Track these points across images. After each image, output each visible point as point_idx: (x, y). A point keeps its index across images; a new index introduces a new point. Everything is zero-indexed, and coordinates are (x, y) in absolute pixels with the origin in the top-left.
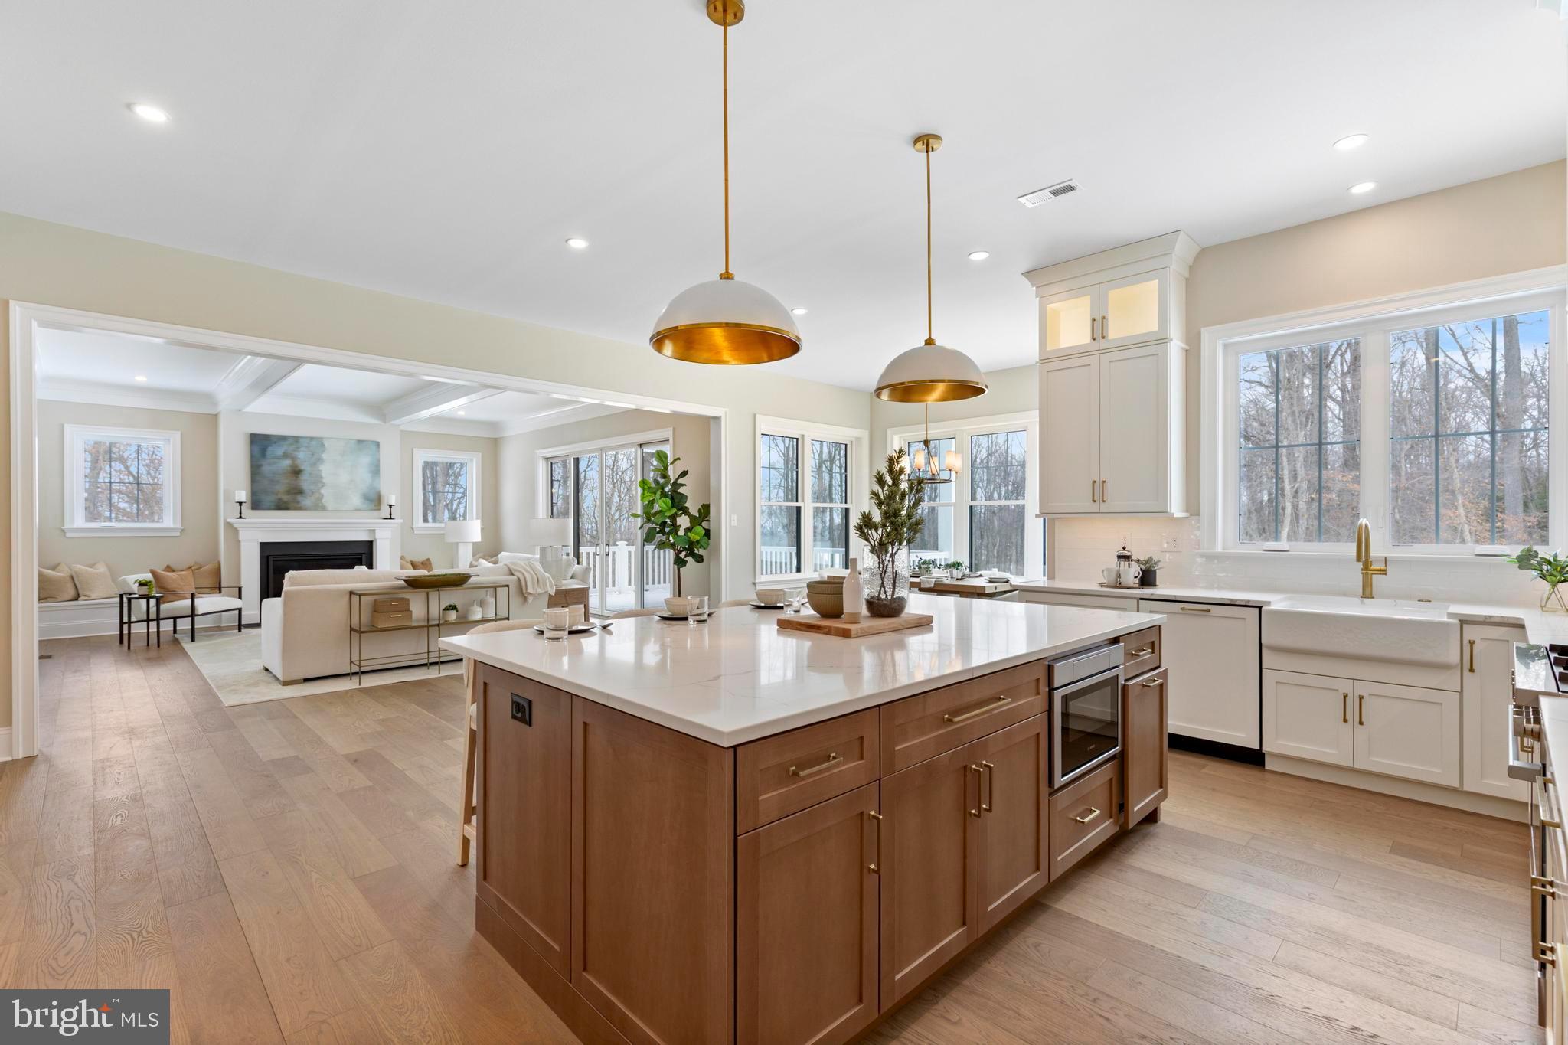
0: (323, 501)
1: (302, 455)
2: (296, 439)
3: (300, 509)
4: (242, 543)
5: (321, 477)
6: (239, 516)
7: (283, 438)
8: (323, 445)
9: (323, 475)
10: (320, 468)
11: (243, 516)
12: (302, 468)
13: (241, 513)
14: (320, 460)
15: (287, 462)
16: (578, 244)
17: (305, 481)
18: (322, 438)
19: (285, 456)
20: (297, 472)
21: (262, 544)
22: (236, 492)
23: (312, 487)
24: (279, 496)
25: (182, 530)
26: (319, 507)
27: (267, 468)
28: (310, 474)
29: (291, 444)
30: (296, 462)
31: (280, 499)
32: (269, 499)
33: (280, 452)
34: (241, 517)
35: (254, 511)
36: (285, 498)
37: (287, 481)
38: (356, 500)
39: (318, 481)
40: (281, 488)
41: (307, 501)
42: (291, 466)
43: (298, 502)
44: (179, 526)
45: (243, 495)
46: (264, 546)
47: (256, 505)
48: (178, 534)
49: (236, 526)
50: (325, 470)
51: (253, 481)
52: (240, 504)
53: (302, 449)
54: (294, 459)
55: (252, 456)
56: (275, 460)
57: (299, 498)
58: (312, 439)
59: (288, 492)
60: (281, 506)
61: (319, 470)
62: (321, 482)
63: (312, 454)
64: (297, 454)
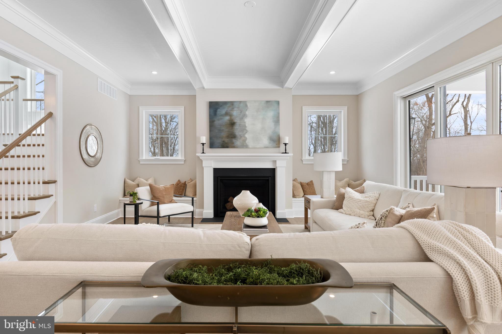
0: (247, 142)
1: (235, 113)
2: (232, 103)
3: (234, 147)
4: (204, 168)
5: (246, 127)
6: (202, 152)
7: (225, 103)
8: (247, 106)
9: (247, 125)
10: (245, 121)
11: (204, 152)
12: (235, 121)
13: (203, 150)
14: (245, 116)
15: (227, 118)
17: (237, 130)
18: (246, 101)
19: (227, 114)
20: (232, 124)
21: (214, 169)
22: (201, 137)
23: (240, 133)
24: (223, 140)
25: (185, 160)
26: (244, 146)
27: (217, 123)
28: (240, 125)
29: (229, 107)
30: (232, 118)
31: (224, 141)
32: (218, 141)
33: (223, 112)
34: (203, 153)
35: (210, 149)
36: (226, 140)
37: (227, 130)
38: (265, 141)
39: (244, 129)
40: (224, 134)
41: (238, 142)
42: (229, 120)
43: (233, 143)
44: (183, 158)
45: (204, 139)
47: (212, 146)
48: (183, 163)
49: (201, 158)
50: (248, 121)
51: (211, 131)
52: (203, 144)
53: (235, 109)
54: (231, 115)
55: (210, 115)
56: (222, 117)
57: (234, 140)
58: (240, 102)
59: (228, 137)
60: (224, 146)
61: (245, 122)
62: (246, 130)
63: (241, 112)
64: (233, 112)
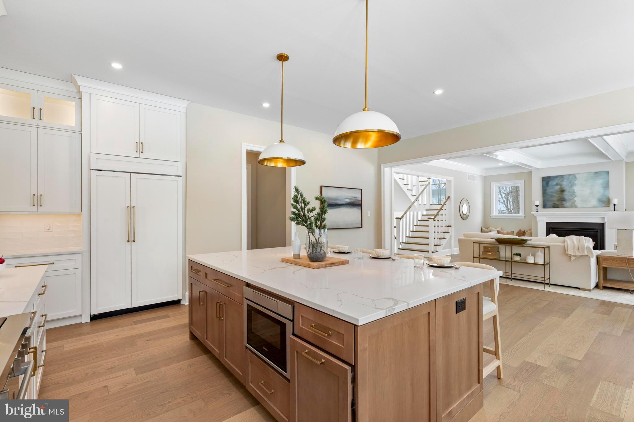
0: (576, 203)
1: (565, 183)
2: (562, 176)
3: (564, 207)
4: (539, 223)
5: (575, 192)
6: (536, 211)
7: (556, 177)
8: (575, 177)
9: (576, 191)
10: (574, 188)
11: (538, 211)
12: (565, 189)
13: (537, 210)
14: (574, 184)
15: (558, 187)
16: (439, 92)
17: (566, 195)
18: (575, 174)
19: (557, 184)
20: (562, 191)
21: (546, 222)
22: (535, 201)
23: (570, 197)
24: (554, 202)
25: (525, 216)
26: (573, 206)
27: (549, 191)
28: (569, 191)
29: (560, 179)
30: (562, 187)
31: (554, 204)
32: (549, 204)
33: (555, 183)
34: (537, 212)
35: (544, 209)
36: (557, 203)
37: (558, 195)
38: (594, 202)
39: (573, 194)
40: (555, 199)
41: (567, 204)
42: (560, 189)
43: (563, 205)
44: (523, 215)
45: (538, 202)
46: (548, 223)
47: (544, 206)
48: (523, 218)
49: (535, 215)
50: (577, 189)
51: (543, 196)
52: (537, 206)
53: (565, 180)
54: (561, 185)
55: (543, 186)
56: (553, 187)
57: (564, 203)
58: (570, 175)
59: (558, 200)
60: (555, 206)
61: (574, 189)
62: (575, 195)
63: (570, 182)
64: (562, 183)
